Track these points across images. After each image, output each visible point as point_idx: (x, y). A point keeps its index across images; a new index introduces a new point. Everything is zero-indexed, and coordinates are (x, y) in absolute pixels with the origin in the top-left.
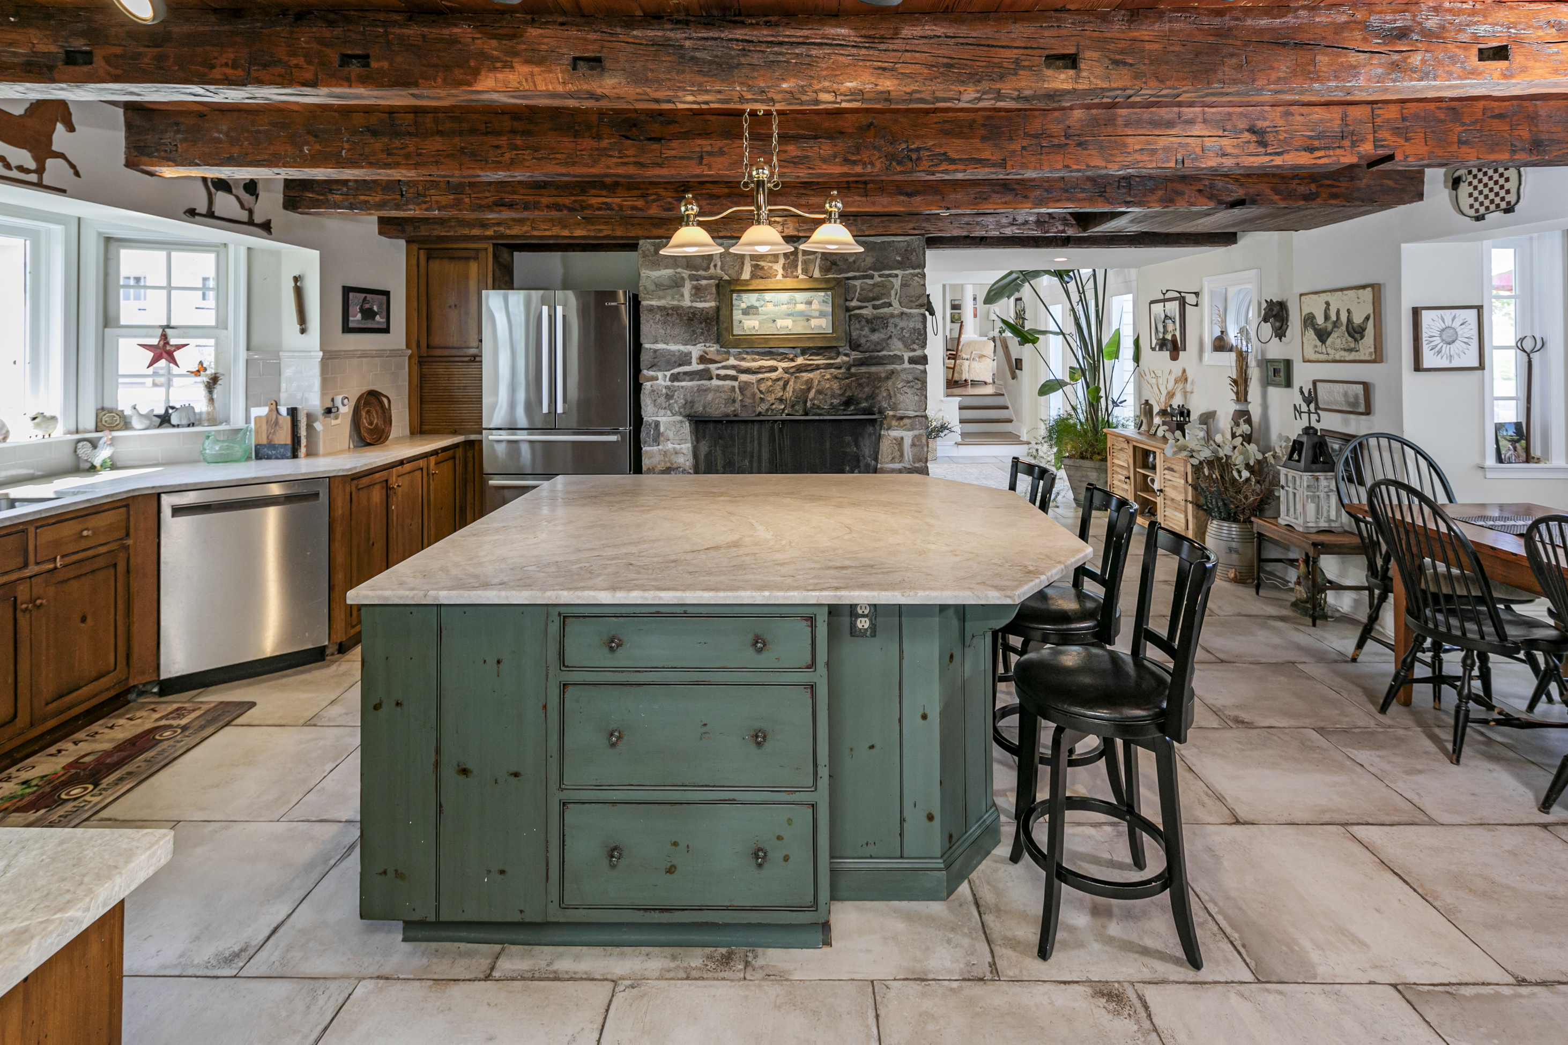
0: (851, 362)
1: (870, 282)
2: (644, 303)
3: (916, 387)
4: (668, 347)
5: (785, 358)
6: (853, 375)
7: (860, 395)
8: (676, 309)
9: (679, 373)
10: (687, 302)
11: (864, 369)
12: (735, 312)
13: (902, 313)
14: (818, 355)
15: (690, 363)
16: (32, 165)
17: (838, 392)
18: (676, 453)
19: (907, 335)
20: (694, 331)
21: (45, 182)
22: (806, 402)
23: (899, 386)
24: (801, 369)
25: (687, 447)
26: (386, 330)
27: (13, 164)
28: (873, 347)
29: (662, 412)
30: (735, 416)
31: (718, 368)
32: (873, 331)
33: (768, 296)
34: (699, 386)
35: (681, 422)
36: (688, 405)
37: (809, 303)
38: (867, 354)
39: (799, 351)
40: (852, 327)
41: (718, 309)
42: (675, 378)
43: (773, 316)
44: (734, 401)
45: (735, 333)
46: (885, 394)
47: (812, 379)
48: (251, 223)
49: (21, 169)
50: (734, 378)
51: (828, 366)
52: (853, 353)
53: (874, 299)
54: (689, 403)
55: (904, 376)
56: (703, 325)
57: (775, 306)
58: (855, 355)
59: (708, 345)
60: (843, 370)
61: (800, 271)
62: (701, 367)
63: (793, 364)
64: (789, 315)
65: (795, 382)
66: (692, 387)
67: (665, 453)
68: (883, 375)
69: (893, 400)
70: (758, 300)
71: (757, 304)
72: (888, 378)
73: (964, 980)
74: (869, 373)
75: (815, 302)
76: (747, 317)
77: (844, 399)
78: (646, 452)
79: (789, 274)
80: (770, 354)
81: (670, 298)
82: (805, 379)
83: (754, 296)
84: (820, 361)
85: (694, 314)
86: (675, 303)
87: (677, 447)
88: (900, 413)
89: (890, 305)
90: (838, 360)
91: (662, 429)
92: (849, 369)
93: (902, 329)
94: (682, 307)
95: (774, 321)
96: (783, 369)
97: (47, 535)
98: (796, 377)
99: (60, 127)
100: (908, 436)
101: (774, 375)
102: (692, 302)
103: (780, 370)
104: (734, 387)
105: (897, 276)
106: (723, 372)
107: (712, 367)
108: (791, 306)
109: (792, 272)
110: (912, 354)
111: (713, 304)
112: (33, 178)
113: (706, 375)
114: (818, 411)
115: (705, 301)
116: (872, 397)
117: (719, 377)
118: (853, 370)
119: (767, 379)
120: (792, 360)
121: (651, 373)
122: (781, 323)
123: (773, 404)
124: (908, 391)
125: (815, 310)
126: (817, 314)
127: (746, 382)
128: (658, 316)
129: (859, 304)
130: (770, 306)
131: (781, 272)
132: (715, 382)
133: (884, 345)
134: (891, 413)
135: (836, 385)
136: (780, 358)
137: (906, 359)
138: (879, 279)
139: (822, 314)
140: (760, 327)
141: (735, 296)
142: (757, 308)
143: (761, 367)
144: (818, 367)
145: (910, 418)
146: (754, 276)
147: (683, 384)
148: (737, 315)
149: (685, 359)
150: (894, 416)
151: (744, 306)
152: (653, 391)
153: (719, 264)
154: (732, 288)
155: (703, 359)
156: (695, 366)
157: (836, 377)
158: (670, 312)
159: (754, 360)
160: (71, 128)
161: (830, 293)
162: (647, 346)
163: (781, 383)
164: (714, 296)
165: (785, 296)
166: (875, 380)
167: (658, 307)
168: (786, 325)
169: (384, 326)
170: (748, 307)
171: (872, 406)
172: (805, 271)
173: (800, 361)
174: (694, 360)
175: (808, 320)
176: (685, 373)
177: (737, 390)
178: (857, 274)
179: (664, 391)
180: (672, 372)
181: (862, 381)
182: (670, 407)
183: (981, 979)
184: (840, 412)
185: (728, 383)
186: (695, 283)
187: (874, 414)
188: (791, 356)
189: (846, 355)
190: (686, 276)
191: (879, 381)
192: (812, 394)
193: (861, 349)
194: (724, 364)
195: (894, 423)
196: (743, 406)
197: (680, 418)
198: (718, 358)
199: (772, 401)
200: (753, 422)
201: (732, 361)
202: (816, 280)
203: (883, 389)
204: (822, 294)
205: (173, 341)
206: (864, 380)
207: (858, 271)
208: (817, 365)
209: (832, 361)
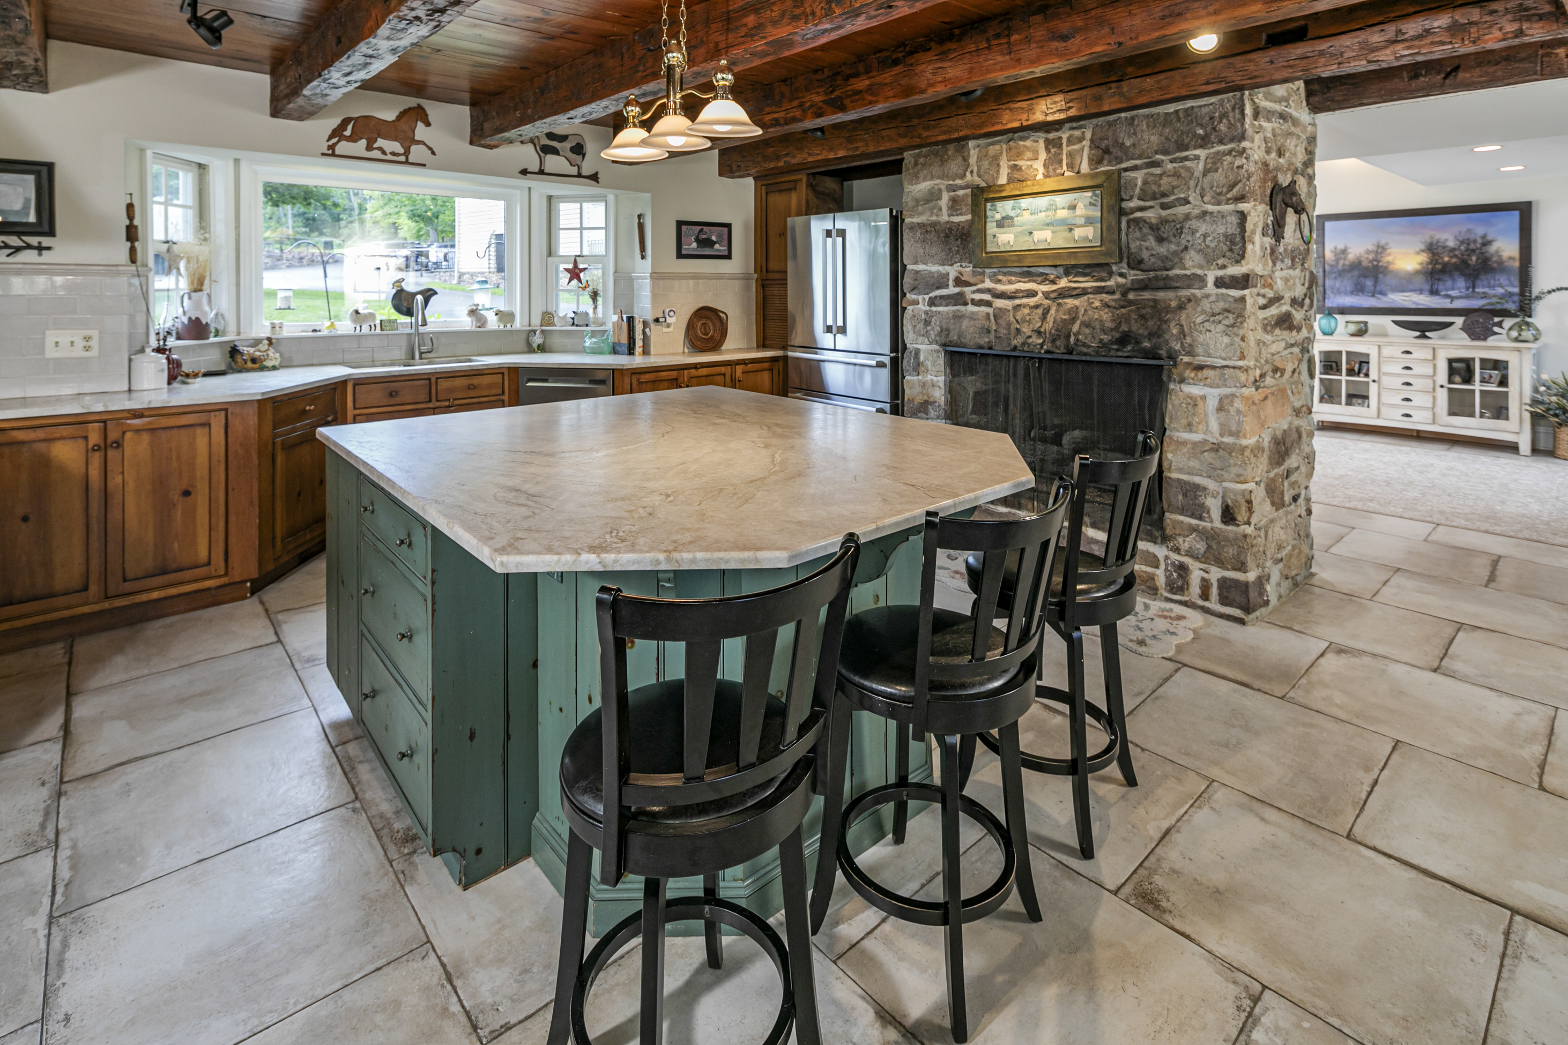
0: (1129, 285)
1: (1158, 171)
2: (907, 220)
3: (1226, 322)
4: (929, 268)
5: (1046, 279)
6: (1131, 303)
7: (1141, 331)
8: (934, 225)
9: (936, 297)
10: (944, 217)
11: (1147, 295)
12: (989, 225)
13: (1205, 213)
14: (1085, 275)
15: (947, 286)
16: (402, 151)
17: (1109, 325)
18: (933, 386)
19: (1212, 245)
20: (950, 249)
21: (410, 160)
22: (1068, 336)
23: (1199, 320)
24: (1064, 294)
25: (941, 380)
26: (728, 257)
27: (388, 152)
28: (1159, 263)
29: (921, 339)
30: (990, 348)
31: (974, 292)
32: (1161, 240)
33: (1024, 202)
34: (954, 312)
35: (938, 351)
36: (944, 333)
37: (1073, 207)
38: (1152, 274)
39: (1061, 270)
40: (1131, 237)
41: (972, 222)
42: (932, 302)
43: (1029, 227)
44: (989, 332)
45: (989, 249)
46: (1175, 331)
47: (1077, 308)
48: (579, 175)
49: (393, 154)
50: (988, 304)
51: (1100, 290)
52: (1132, 272)
53: (1164, 195)
54: (944, 331)
55: (1206, 304)
56: (959, 242)
57: (1032, 214)
58: (1134, 275)
59: (964, 264)
60: (1116, 296)
61: (1065, 167)
62: (957, 290)
63: (1054, 287)
64: (1048, 225)
65: (1057, 310)
66: (947, 313)
67: (924, 385)
68: (1174, 304)
69: (1188, 340)
70: (1013, 209)
71: (1012, 214)
72: (1181, 307)
73: (467, 1013)
74: (1155, 301)
75: (1080, 205)
76: (1002, 230)
77: (1117, 335)
78: (908, 381)
79: (1051, 173)
80: (1028, 275)
81: (929, 213)
82: (1069, 306)
83: (1009, 204)
84: (1087, 283)
85: (950, 229)
86: (934, 218)
87: (935, 378)
88: (1201, 360)
89: (1187, 202)
90: (1111, 283)
91: (922, 358)
92: (1124, 294)
93: (1205, 236)
94: (939, 222)
95: (1031, 233)
96: (1043, 293)
97: (444, 384)
98: (1059, 304)
99: (420, 125)
100: (1213, 395)
101: (1032, 301)
102: (949, 216)
103: (1040, 295)
104: (988, 314)
105: (1197, 158)
106: (978, 296)
107: (968, 290)
108: (1051, 213)
109: (1054, 170)
110: (1220, 273)
111: (969, 217)
112: (403, 158)
113: (959, 299)
114: (1085, 350)
115: (961, 214)
116: (1156, 334)
117: (975, 303)
118: (1131, 296)
119: (1025, 306)
120: (1053, 282)
121: (913, 297)
122: (1038, 235)
123: (1030, 337)
124: (1212, 328)
125: (1080, 216)
126: (1082, 221)
127: (1000, 309)
128: (918, 234)
129: (1142, 203)
130: (1026, 214)
131: (1041, 170)
132: (971, 308)
133: (1176, 260)
134: (1186, 359)
135: (1106, 316)
136: (1039, 279)
137: (1211, 280)
138: (1170, 166)
139: (1089, 221)
140: (1015, 241)
141: (989, 205)
142: (1012, 218)
143: (1017, 291)
144: (1084, 292)
145: (1214, 368)
146: (1011, 180)
147: (940, 309)
148: (991, 228)
149: (941, 282)
150: (1188, 364)
151: (998, 217)
152: (914, 316)
153: (975, 169)
154: (985, 196)
155: (959, 282)
156: (952, 290)
157: (1107, 305)
158: (929, 228)
159: (1010, 282)
160: (428, 124)
161: (1098, 192)
162: (909, 267)
163: (1040, 311)
164: (970, 207)
165: (1043, 201)
166: (1159, 312)
167: (918, 224)
168: (1045, 237)
169: (726, 253)
170: (1003, 218)
171: (1156, 347)
172: (1071, 166)
173: (1063, 283)
174: (951, 283)
175: (1071, 230)
176: (942, 297)
177: (992, 318)
178: (1138, 162)
179: (923, 316)
180: (931, 295)
181: (1144, 311)
182: (926, 334)
183: (475, 1028)
184: (1112, 353)
185: (984, 309)
186: (952, 194)
187: (1160, 358)
188: (1052, 277)
189: (1122, 275)
190: (943, 187)
191: (1167, 312)
192: (1076, 328)
193: (1142, 266)
194: (979, 286)
195: (1189, 374)
196: (996, 337)
197: (936, 347)
198: (972, 280)
199: (1029, 333)
200: (1008, 357)
201: (988, 284)
202: (1086, 175)
203: (1172, 325)
204: (1090, 194)
205: (581, 266)
206: (1149, 310)
207: (1139, 157)
208: (1084, 289)
209: (1103, 284)
